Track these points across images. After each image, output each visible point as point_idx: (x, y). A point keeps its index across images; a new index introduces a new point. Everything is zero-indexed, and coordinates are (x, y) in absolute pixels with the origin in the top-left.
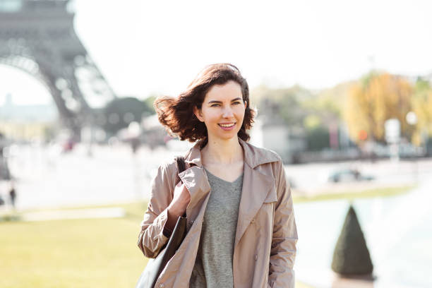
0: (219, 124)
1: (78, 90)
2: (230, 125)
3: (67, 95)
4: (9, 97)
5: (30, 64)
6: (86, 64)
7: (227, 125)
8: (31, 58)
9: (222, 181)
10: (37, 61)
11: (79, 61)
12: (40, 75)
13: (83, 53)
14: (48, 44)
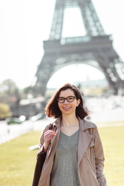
0: (63, 108)
1: (117, 73)
2: (67, 108)
3: (112, 75)
4: (88, 77)
5: (95, 63)
6: (119, 61)
7: (66, 108)
8: (96, 61)
9: (65, 135)
10: (98, 62)
11: (116, 60)
12: (100, 68)
13: (117, 57)
14: (102, 54)
